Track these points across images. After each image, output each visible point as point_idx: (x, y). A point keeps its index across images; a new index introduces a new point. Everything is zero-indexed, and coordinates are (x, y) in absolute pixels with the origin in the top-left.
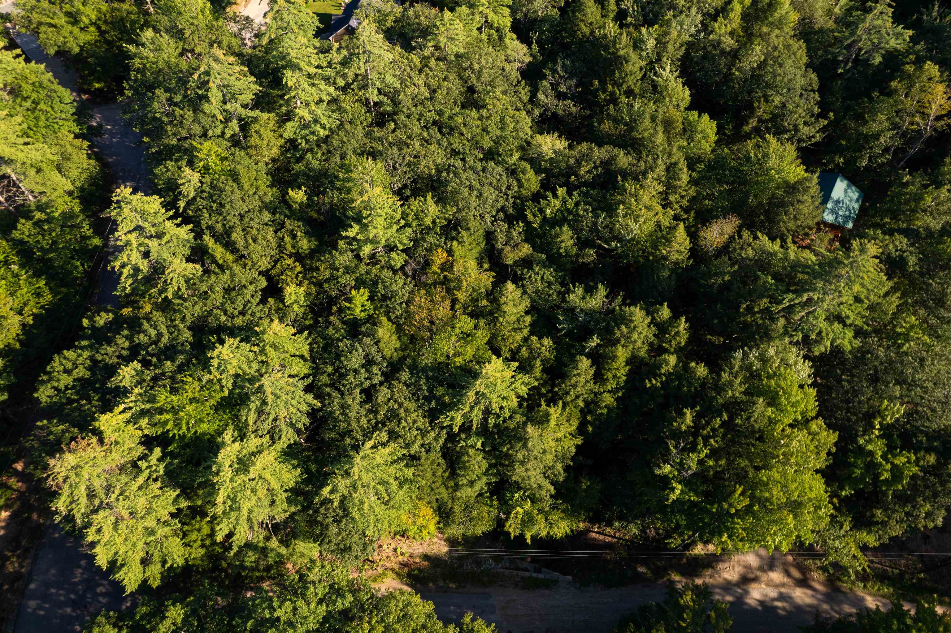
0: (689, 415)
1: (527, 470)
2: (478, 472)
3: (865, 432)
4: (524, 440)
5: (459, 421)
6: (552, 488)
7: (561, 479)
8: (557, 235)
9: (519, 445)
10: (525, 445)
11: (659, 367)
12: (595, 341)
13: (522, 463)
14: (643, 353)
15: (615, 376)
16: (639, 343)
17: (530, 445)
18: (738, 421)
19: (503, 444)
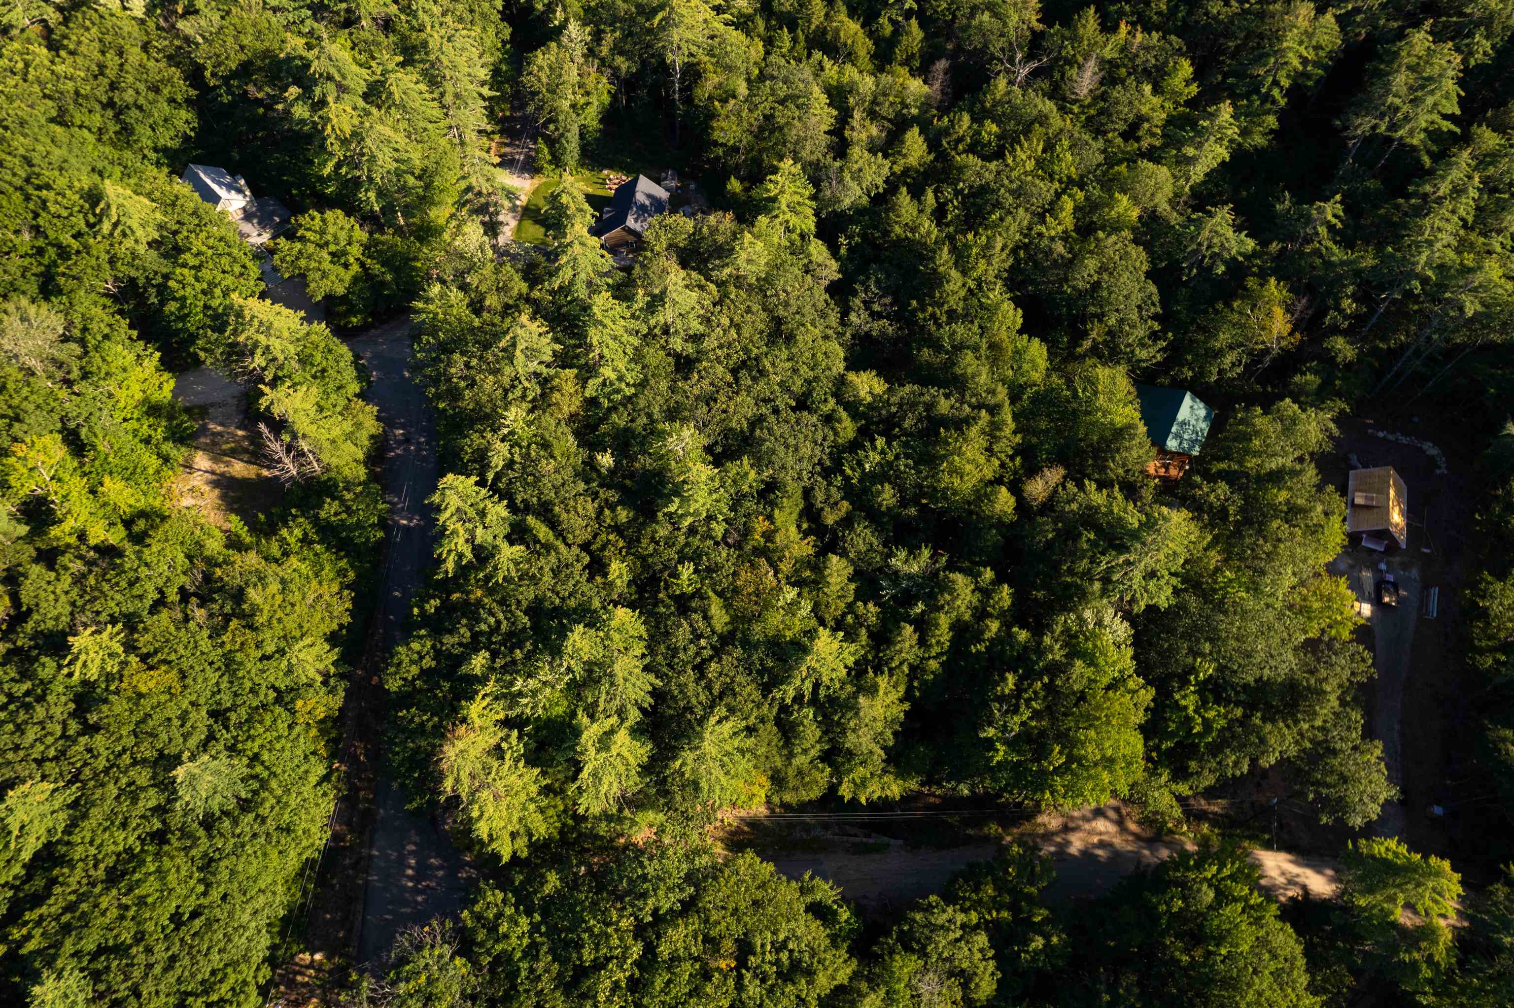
0: (1011, 679)
1: (858, 737)
2: (813, 741)
3: (1180, 688)
4: (856, 710)
5: (791, 693)
6: (882, 753)
7: (891, 743)
8: (879, 493)
9: (850, 714)
10: (857, 714)
11: (982, 632)
12: (920, 607)
13: (854, 731)
14: (967, 617)
15: (938, 642)
16: (963, 609)
17: (862, 714)
18: (1058, 682)
19: (836, 712)
